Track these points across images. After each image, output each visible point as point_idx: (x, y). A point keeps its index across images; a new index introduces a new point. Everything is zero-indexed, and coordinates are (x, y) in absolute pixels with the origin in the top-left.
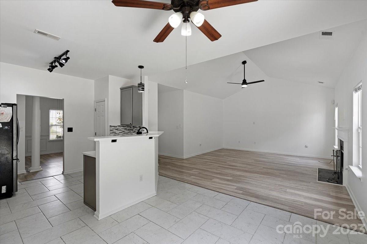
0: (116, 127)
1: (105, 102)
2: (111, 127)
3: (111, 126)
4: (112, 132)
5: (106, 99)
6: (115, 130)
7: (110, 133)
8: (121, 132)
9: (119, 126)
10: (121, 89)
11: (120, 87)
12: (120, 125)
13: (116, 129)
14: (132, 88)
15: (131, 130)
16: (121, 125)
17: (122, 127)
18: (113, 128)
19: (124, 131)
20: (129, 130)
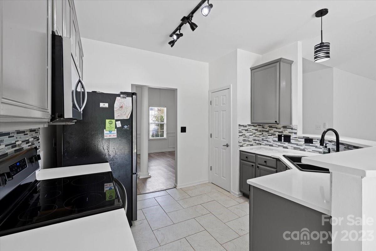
0: (246, 126)
1: (230, 90)
2: (240, 127)
3: (240, 125)
4: (241, 134)
5: (231, 85)
6: (244, 131)
7: (240, 136)
8: (251, 134)
9: (249, 125)
10: (252, 69)
11: (250, 67)
12: (250, 123)
13: (246, 130)
14: (278, 63)
15: (263, 131)
16: (252, 123)
17: (253, 127)
18: (242, 128)
19: (255, 134)
20: (260, 131)
